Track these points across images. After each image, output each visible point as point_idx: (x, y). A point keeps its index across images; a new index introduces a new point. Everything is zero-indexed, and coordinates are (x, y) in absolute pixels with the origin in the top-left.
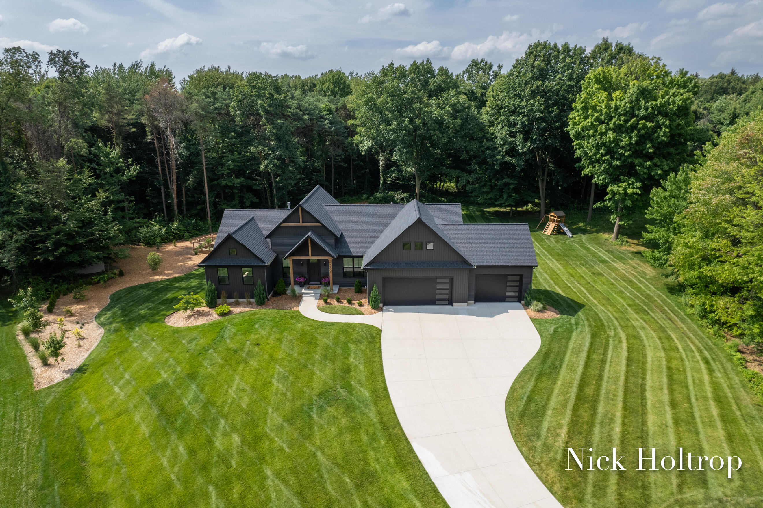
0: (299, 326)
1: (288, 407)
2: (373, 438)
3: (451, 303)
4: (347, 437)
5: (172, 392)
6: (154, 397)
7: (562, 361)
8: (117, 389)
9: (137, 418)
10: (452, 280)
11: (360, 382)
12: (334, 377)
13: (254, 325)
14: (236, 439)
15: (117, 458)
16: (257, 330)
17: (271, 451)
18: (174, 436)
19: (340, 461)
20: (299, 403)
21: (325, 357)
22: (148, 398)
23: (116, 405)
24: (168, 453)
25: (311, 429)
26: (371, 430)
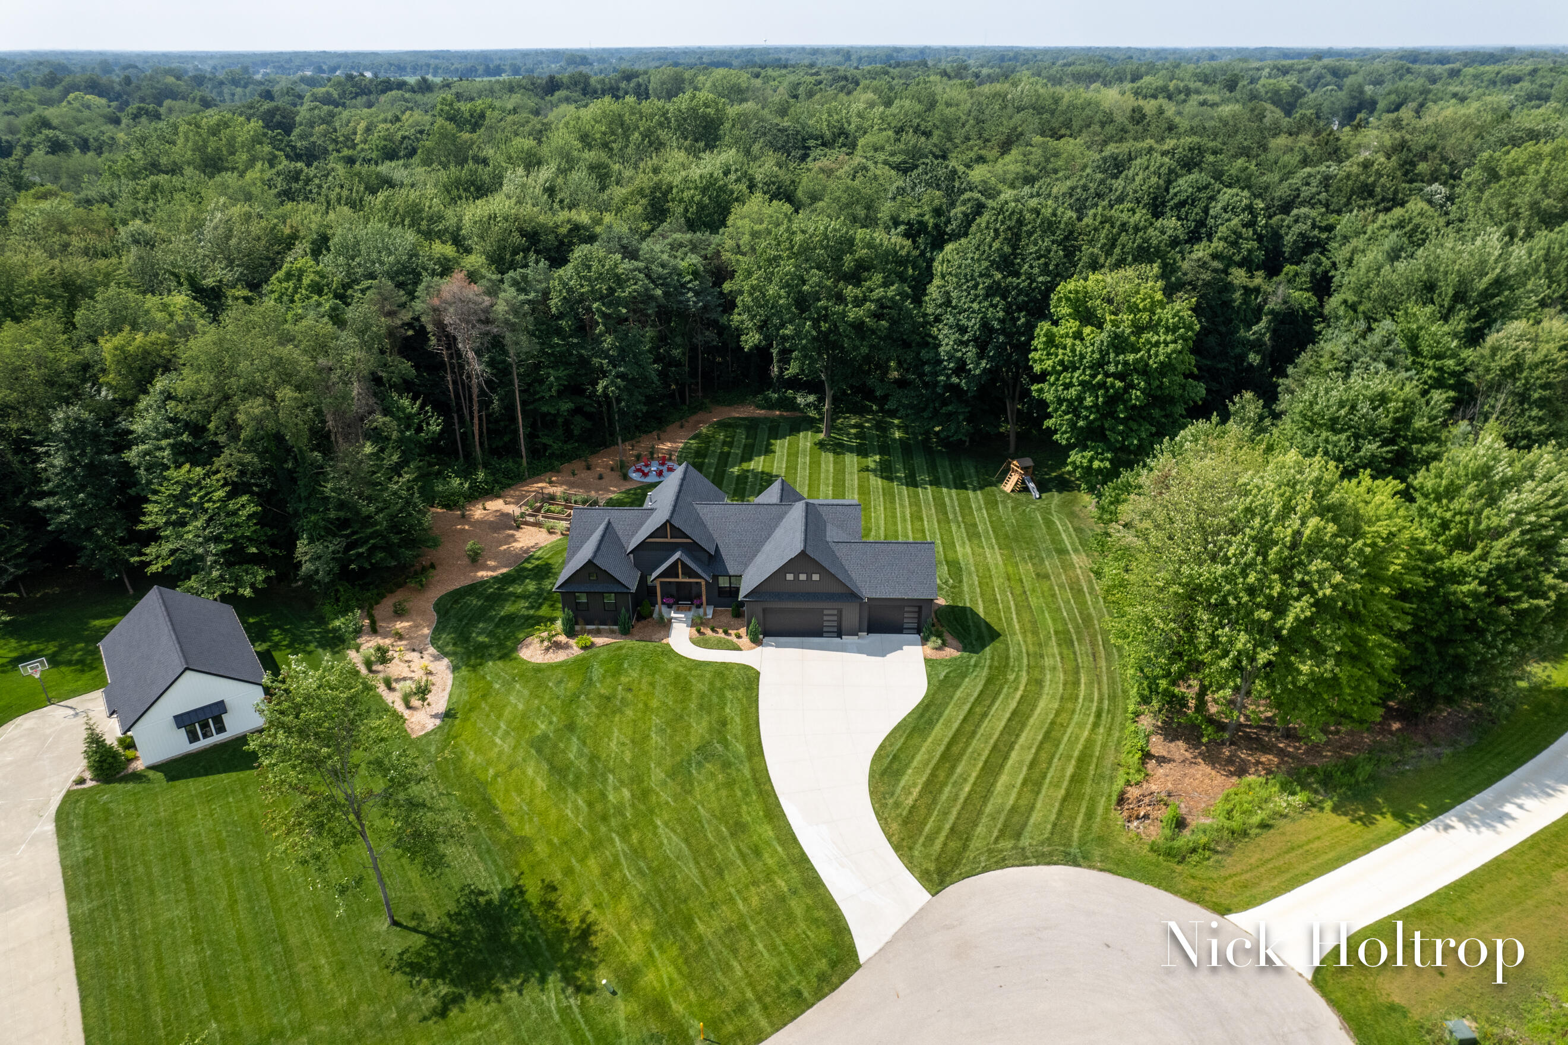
0: (671, 666)
1: (668, 762)
2: (747, 793)
3: (840, 636)
4: (724, 793)
5: (555, 746)
6: (539, 751)
7: (941, 715)
8: (498, 741)
9: (530, 771)
10: (840, 611)
11: (735, 737)
12: (711, 730)
13: (622, 664)
14: (626, 793)
15: (525, 808)
16: (626, 671)
17: (658, 804)
18: (570, 791)
19: (717, 813)
20: (678, 758)
21: (701, 707)
22: (533, 751)
23: (504, 758)
24: (570, 805)
25: (692, 785)
26: (745, 786)
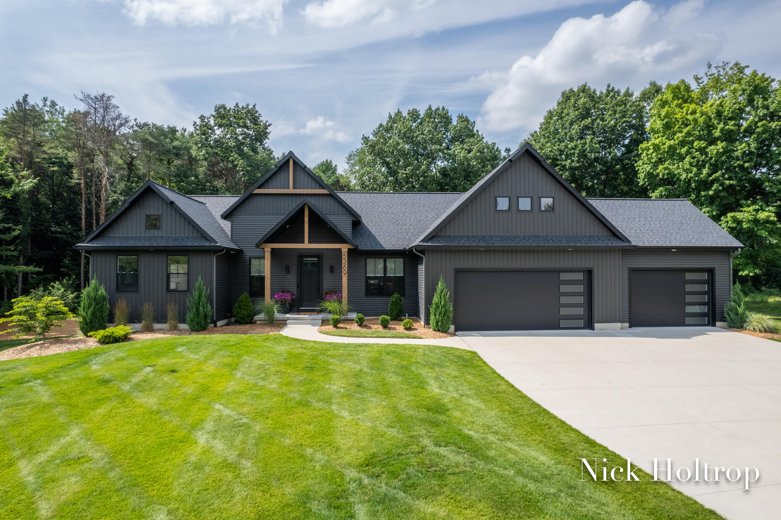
3: (589, 325)
10: (589, 273)
